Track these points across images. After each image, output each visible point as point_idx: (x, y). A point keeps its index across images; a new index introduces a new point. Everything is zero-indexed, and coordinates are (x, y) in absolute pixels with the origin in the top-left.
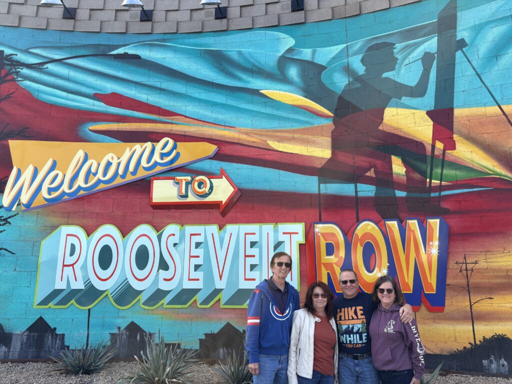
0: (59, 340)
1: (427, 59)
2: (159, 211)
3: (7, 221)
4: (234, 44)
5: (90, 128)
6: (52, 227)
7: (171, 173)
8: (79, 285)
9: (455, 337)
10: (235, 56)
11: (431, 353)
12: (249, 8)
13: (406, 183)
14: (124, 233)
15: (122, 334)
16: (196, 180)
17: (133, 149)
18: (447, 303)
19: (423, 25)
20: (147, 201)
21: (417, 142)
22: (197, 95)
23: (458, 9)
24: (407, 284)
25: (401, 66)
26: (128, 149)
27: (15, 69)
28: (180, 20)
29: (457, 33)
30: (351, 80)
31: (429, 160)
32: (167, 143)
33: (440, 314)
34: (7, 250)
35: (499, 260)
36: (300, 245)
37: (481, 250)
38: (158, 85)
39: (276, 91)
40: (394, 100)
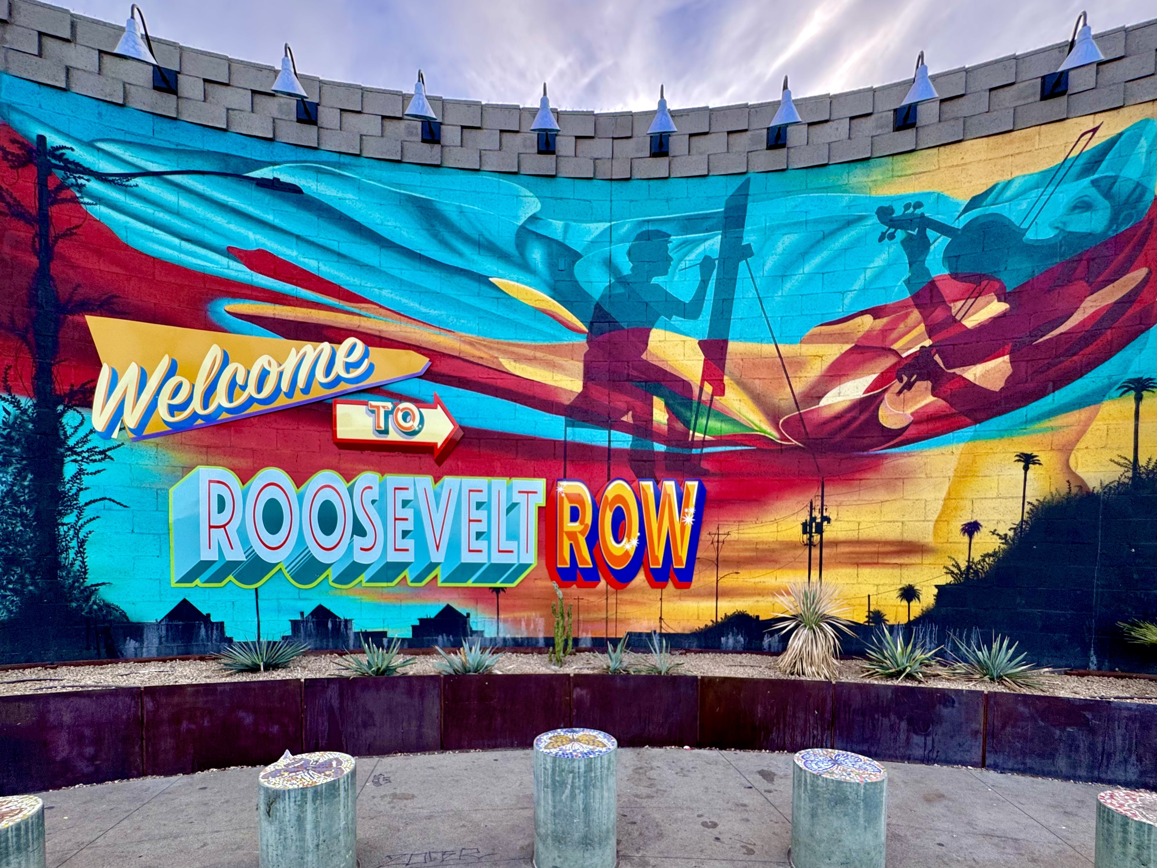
0: (217, 629)
1: (706, 264)
2: (347, 451)
3: (106, 455)
4: (452, 192)
5: (227, 308)
6: (183, 467)
7: (362, 394)
8: (238, 555)
9: (698, 615)
10: (453, 216)
11: (672, 632)
12: (474, 131)
13: (666, 434)
14: (299, 481)
15: (307, 622)
16: (398, 409)
17: (302, 352)
18: (695, 578)
19: (707, 214)
20: (329, 435)
21: (684, 381)
22: (395, 272)
23: (750, 198)
24: (657, 558)
25: (675, 270)
26: (294, 351)
27: (75, 178)
28: (365, 133)
29: (744, 235)
30: (613, 281)
31: (695, 405)
32: (353, 347)
33: (686, 590)
34: (114, 501)
35: (750, 531)
36: (540, 508)
37: (735, 519)
38: (333, 245)
39: (512, 283)
40: (663, 318)
